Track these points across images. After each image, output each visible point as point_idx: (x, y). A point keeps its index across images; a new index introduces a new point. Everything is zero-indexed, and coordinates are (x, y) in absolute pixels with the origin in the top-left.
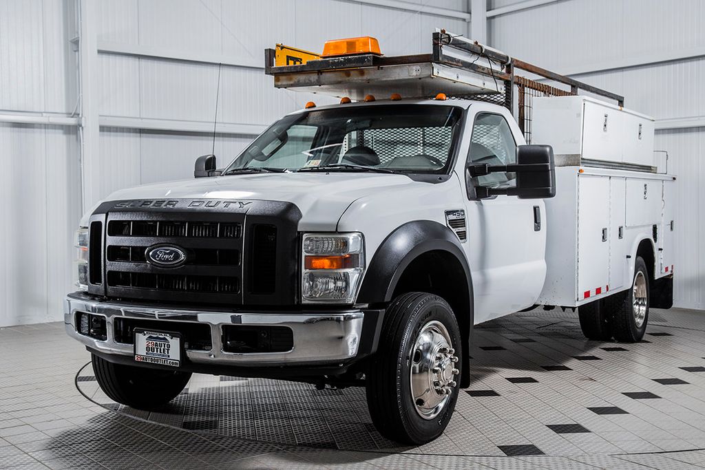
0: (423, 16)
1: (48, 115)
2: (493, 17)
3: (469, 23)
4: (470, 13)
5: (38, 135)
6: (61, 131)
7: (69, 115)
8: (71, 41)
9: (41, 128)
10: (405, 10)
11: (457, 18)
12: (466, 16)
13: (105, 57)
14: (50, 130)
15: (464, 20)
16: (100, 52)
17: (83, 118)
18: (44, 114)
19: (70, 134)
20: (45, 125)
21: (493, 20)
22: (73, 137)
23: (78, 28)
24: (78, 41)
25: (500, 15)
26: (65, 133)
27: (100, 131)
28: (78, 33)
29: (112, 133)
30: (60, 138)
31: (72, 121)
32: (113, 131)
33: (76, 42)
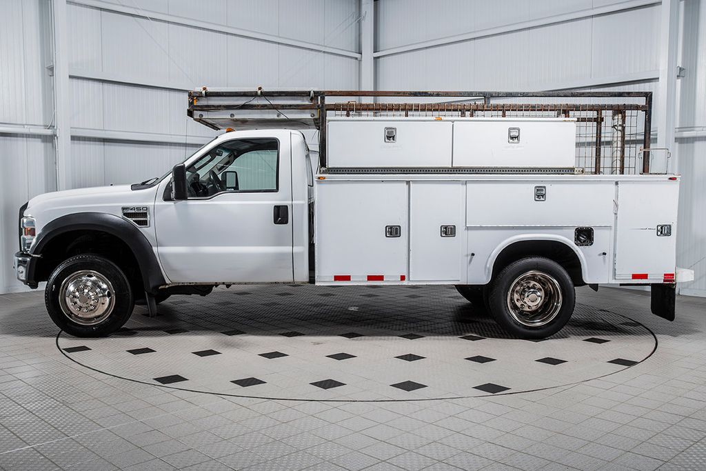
0: (326, 54)
1: (29, 127)
2: (379, 57)
3: (360, 61)
4: (361, 54)
5: (21, 143)
6: (39, 140)
7: (46, 127)
8: (47, 68)
9: (23, 137)
10: (312, 50)
11: (351, 57)
12: (358, 56)
13: (75, 81)
14: (30, 139)
15: (356, 59)
16: (71, 77)
17: (58, 130)
18: (26, 126)
19: (47, 142)
20: (26, 135)
21: (378, 60)
22: (49, 145)
23: (53, 57)
24: (53, 68)
25: (384, 56)
26: (43, 141)
27: (71, 140)
28: (52, 61)
29: (81, 142)
30: (39, 145)
31: (49, 132)
32: (83, 140)
33: (51, 69)
